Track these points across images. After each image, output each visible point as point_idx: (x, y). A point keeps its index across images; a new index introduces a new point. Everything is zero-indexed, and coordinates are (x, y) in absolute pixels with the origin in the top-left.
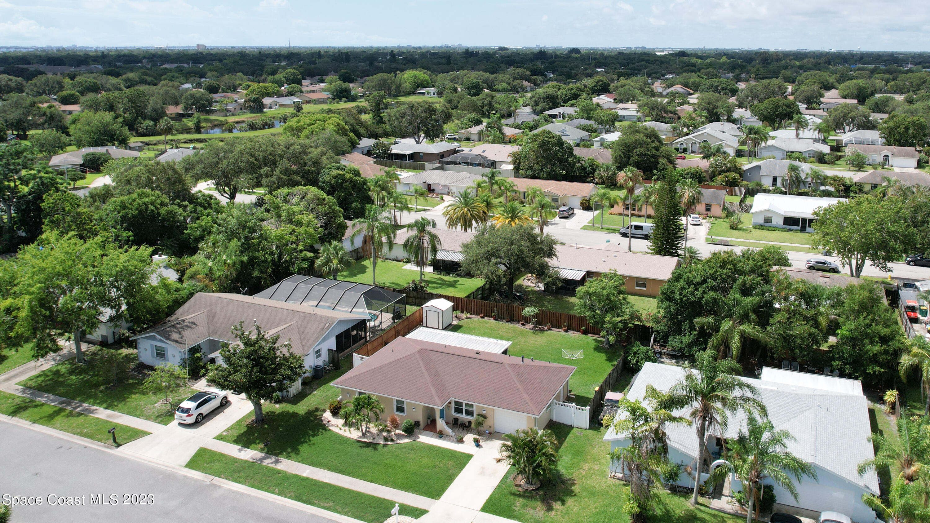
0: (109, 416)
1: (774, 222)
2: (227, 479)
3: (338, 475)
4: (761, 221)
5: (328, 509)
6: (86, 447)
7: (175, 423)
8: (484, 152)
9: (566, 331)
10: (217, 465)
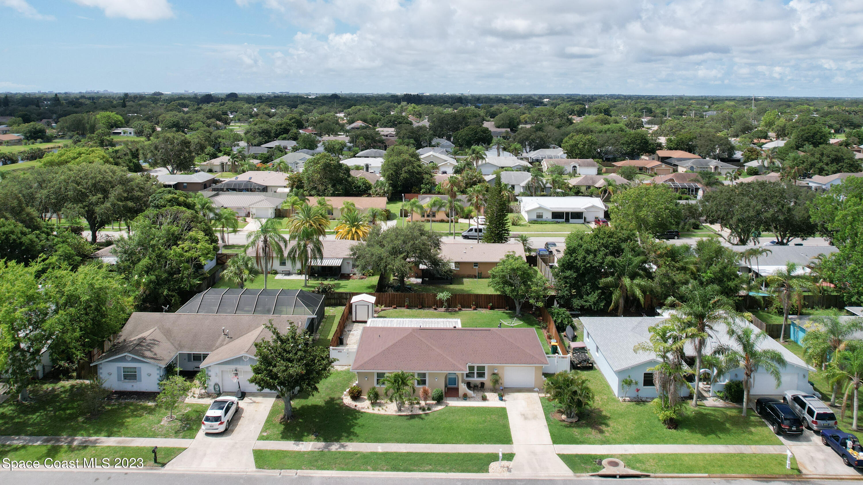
0: (119, 442)
1: (544, 217)
2: (310, 469)
3: (409, 444)
4: (535, 217)
5: (431, 471)
6: (126, 474)
7: (201, 434)
8: (250, 178)
9: (475, 309)
10: (287, 461)
